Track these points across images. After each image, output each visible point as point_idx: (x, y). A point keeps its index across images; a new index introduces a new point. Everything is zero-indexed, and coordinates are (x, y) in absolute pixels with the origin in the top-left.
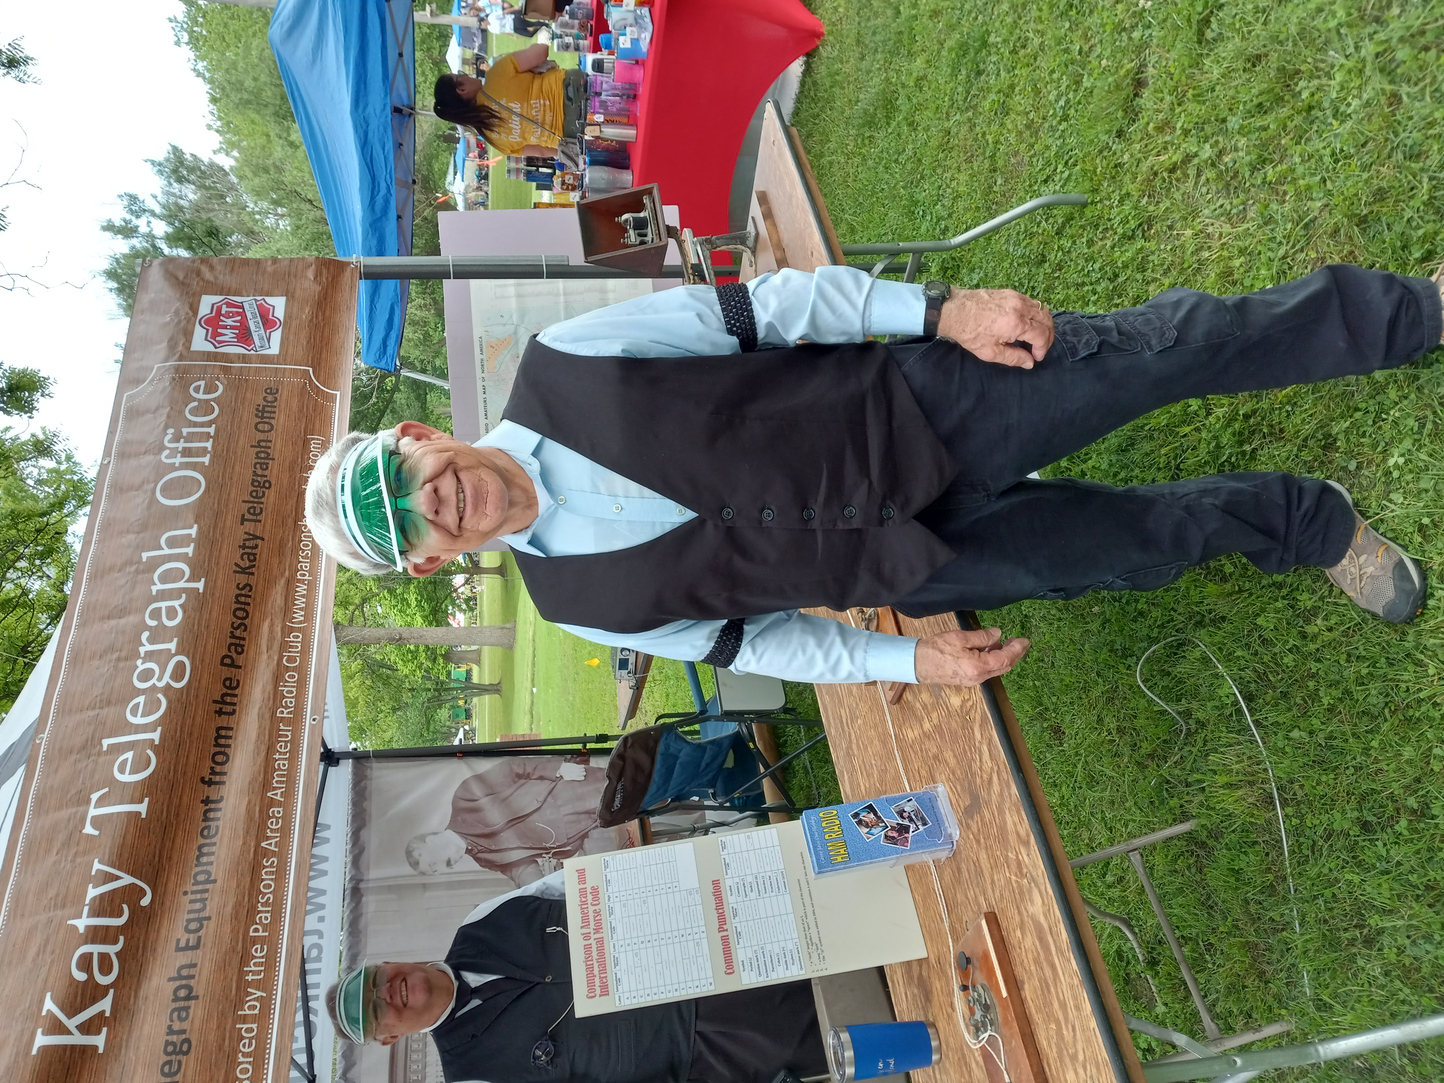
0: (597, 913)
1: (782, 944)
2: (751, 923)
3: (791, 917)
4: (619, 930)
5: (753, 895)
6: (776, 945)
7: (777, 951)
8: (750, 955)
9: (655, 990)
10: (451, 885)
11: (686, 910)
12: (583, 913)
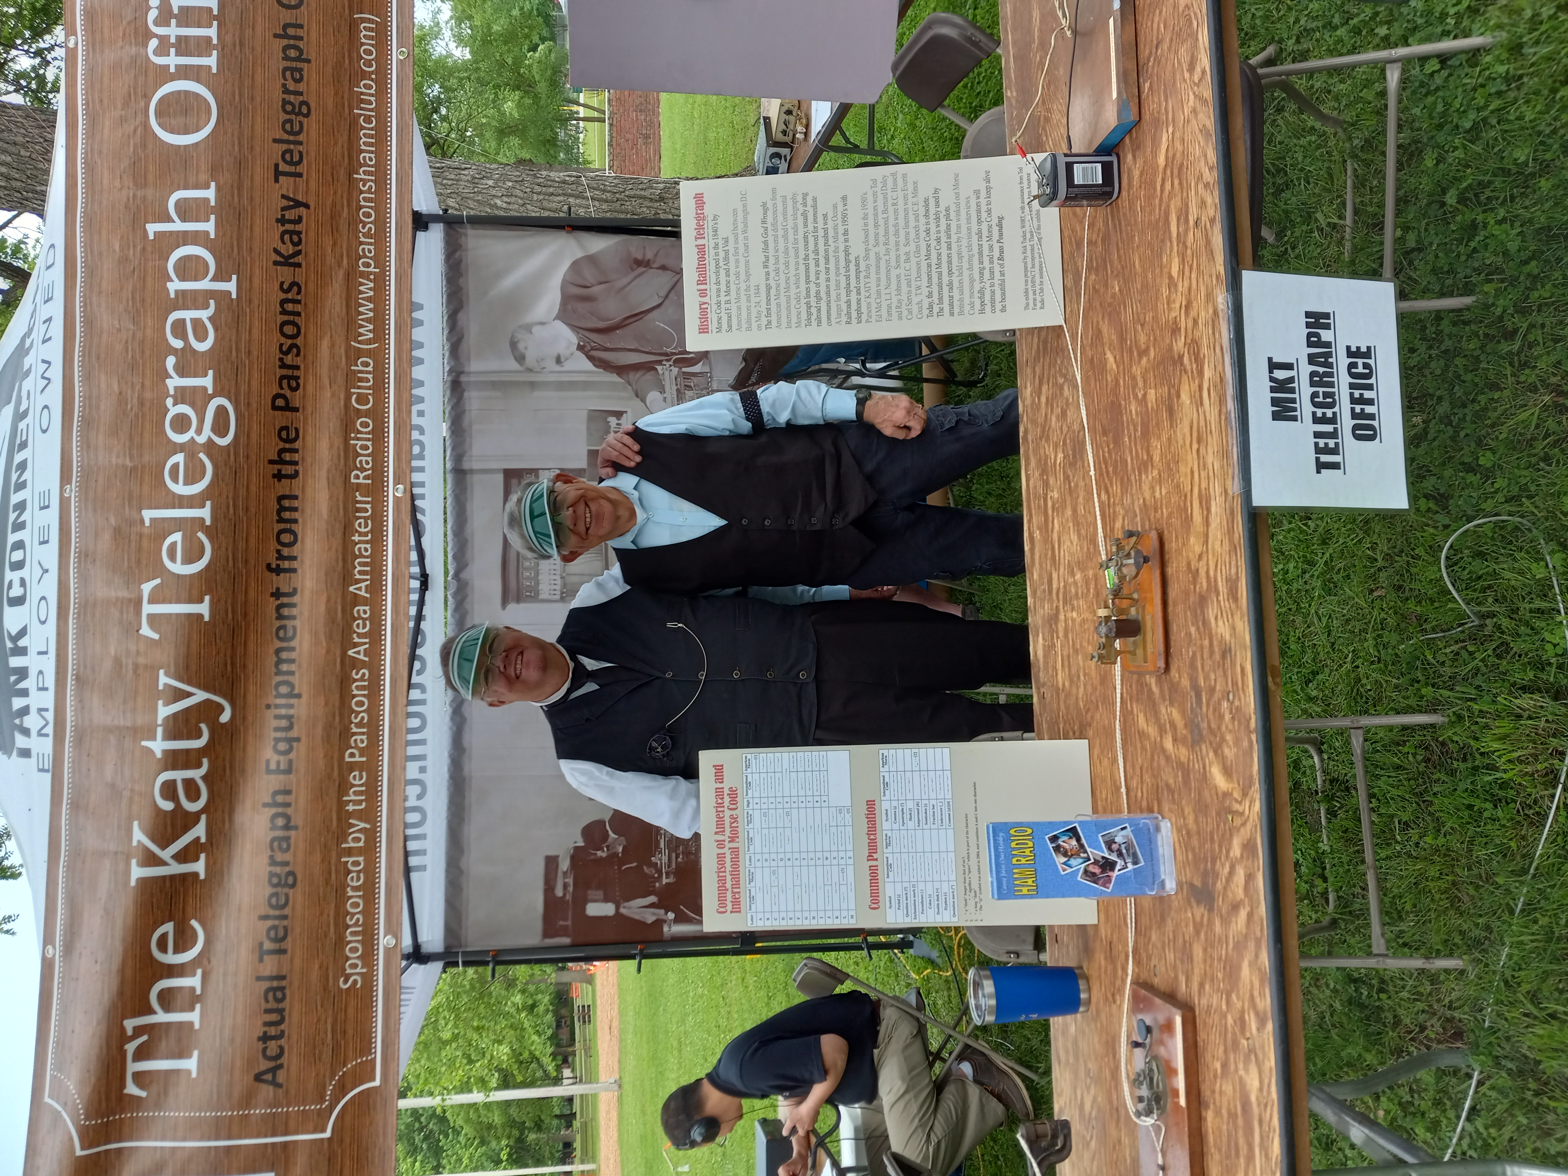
0: (734, 819)
1: (937, 885)
2: (904, 856)
3: (952, 855)
4: (757, 840)
5: (911, 825)
6: (929, 885)
7: (930, 891)
8: (899, 892)
9: (791, 915)
10: (561, 386)
11: (833, 829)
12: (718, 816)
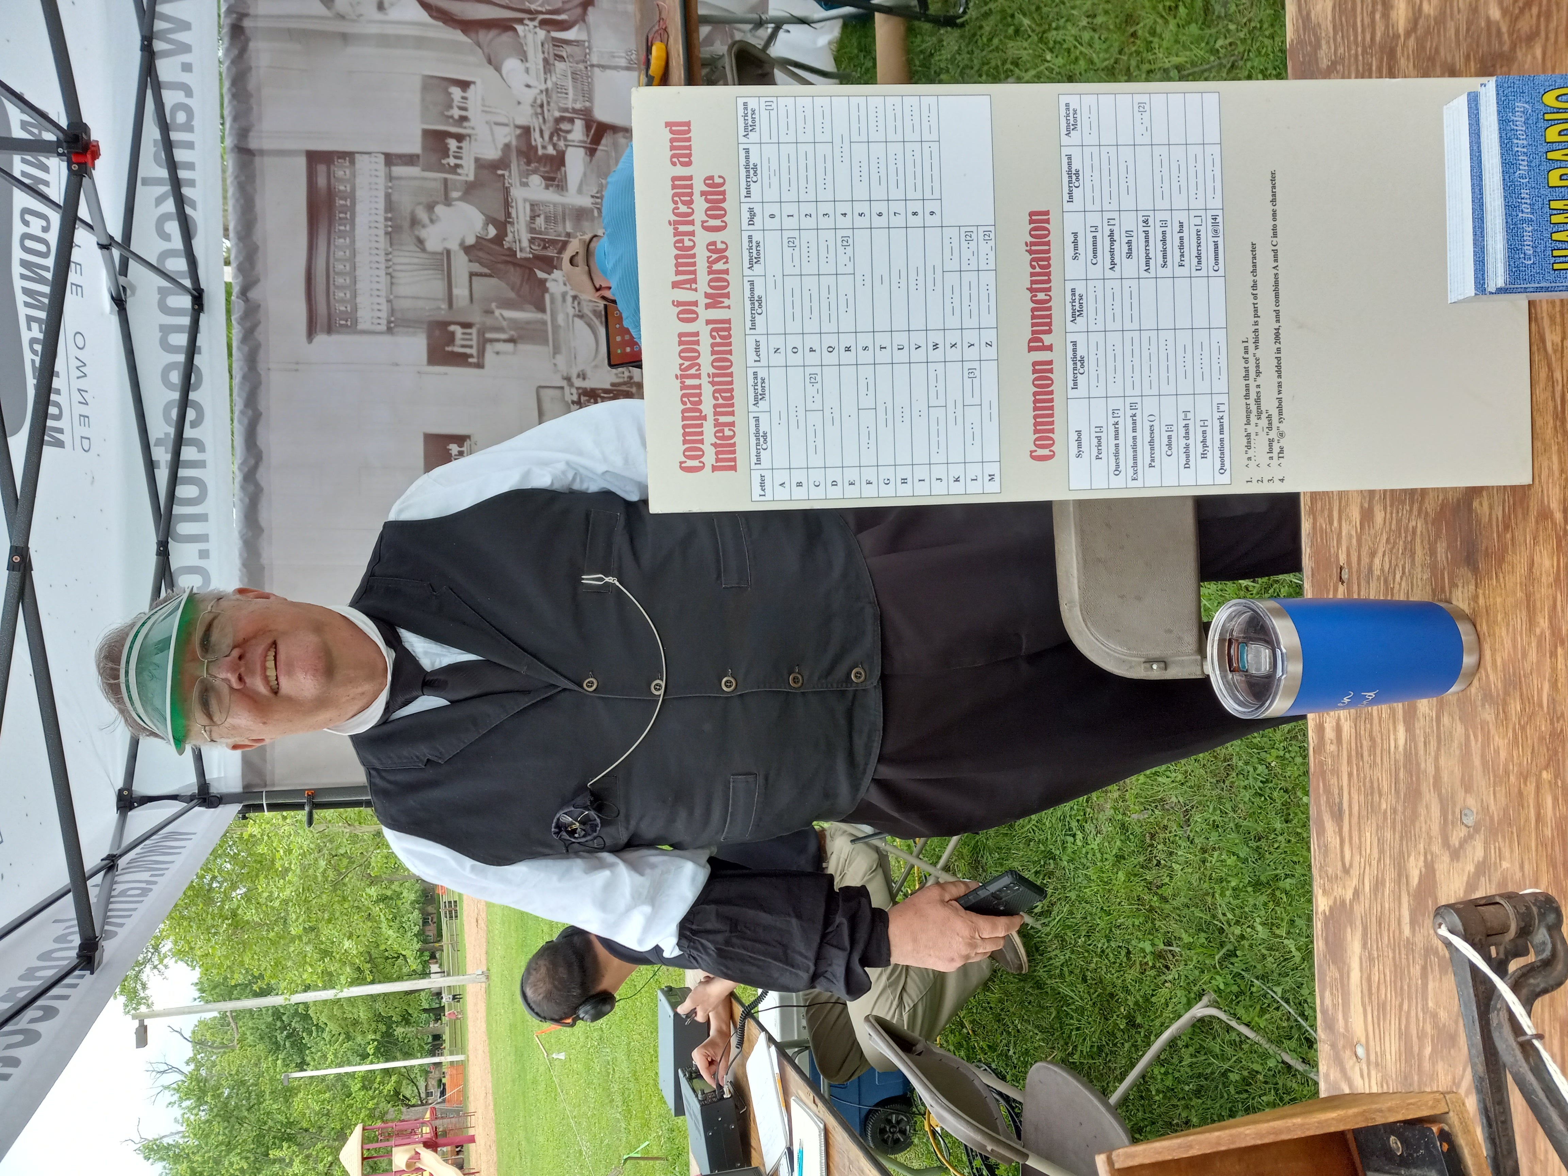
0: (718, 252)
1: (1185, 403)
2: (1114, 338)
3: (1219, 336)
4: (773, 304)
5: (1130, 267)
6: (1168, 403)
7: (1169, 417)
8: (1099, 418)
9: (852, 474)
10: (384, 41)
11: (952, 279)
12: (679, 245)
